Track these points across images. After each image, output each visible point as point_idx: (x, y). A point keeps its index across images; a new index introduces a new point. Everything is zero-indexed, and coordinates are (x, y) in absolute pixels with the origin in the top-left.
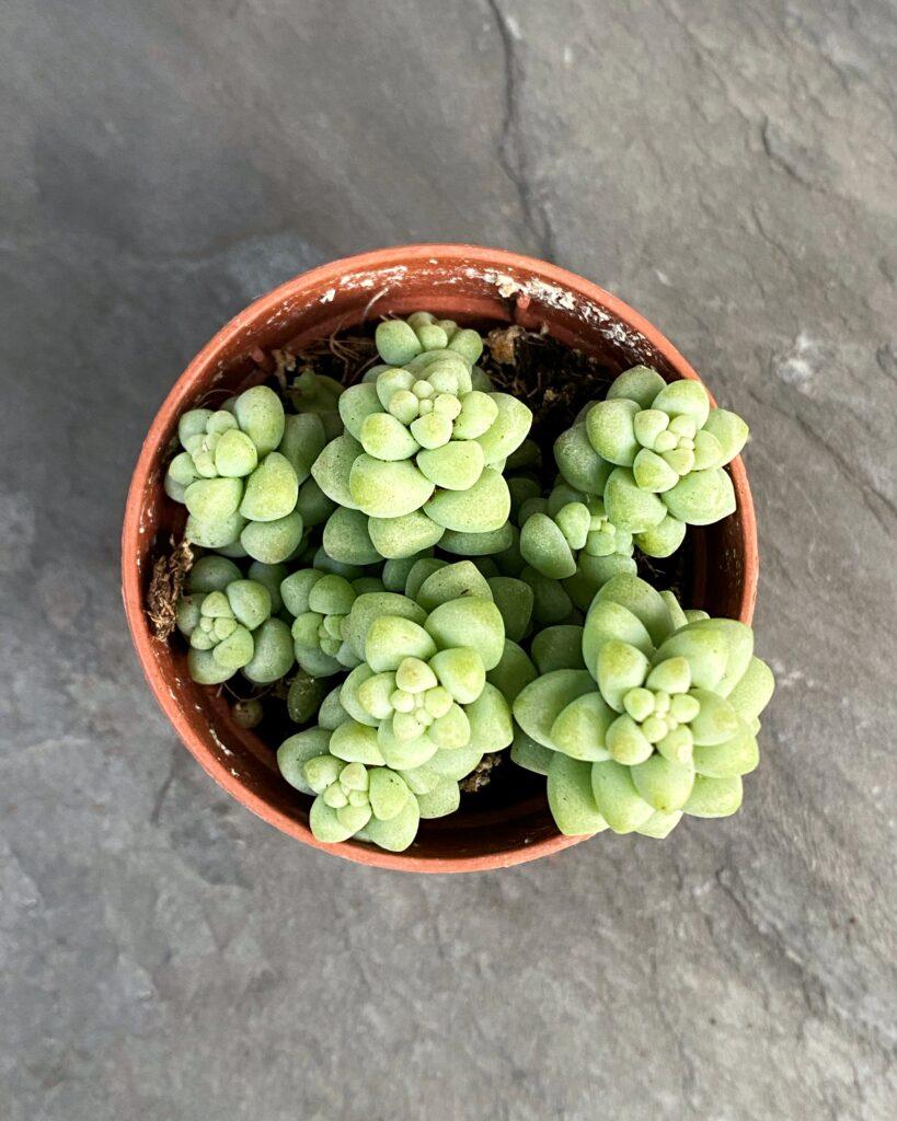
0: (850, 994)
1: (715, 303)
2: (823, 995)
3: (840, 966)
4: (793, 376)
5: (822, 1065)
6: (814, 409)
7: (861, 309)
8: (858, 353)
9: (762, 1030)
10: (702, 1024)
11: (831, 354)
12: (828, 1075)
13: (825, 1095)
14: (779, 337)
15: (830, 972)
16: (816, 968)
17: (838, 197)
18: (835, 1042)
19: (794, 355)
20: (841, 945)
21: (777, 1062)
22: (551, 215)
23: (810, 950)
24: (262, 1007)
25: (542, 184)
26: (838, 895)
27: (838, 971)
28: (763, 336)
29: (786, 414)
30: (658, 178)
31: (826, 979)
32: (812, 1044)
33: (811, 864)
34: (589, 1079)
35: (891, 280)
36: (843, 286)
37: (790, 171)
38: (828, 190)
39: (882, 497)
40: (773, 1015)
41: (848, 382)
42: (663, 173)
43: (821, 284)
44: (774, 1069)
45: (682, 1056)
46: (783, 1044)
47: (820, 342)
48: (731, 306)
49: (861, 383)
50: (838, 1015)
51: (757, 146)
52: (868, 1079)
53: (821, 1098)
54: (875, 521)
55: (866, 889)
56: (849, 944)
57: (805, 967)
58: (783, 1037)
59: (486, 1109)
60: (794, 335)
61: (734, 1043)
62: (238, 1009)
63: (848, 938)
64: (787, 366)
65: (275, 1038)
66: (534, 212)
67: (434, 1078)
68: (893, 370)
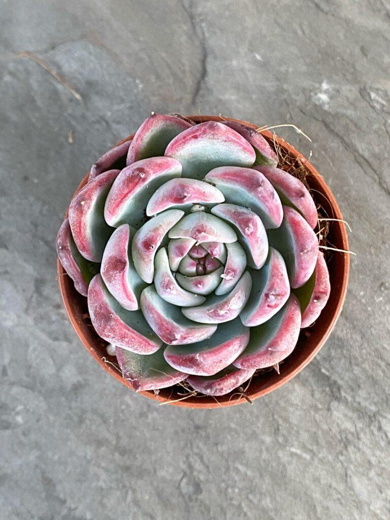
0: (353, 390)
1: (283, 69)
2: (339, 389)
3: (347, 376)
4: (321, 101)
5: (340, 423)
6: (330, 117)
7: (352, 70)
8: (351, 90)
9: (311, 406)
10: (282, 404)
11: (338, 91)
12: (343, 428)
13: (341, 437)
14: (313, 84)
15: (342, 379)
16: (334, 377)
17: (340, 18)
18: (346, 412)
19: (321, 92)
20: (347, 367)
21: (318, 422)
22: (205, 29)
23: (332, 368)
24: (77, 398)
25: (200, 15)
26: (345, 343)
27: (346, 378)
28: (307, 83)
29: (317, 120)
30: (255, 11)
31: (340, 382)
32: (335, 413)
34: (230, 430)
35: (366, 55)
36: (343, 59)
37: (317, 6)
38: (336, 14)
39: (363, 157)
40: (316, 400)
41: (346, 104)
42: (257, 9)
43: (333, 59)
44: (317, 425)
45: (274, 419)
46: (321, 412)
47: (333, 86)
48: (291, 70)
49: (353, 104)
50: (346, 399)
52: (362, 429)
53: (340, 438)
54: (360, 168)
55: (358, 340)
56: (351, 366)
57: (331, 377)
58: (321, 410)
59: (182, 444)
60: (320, 83)
61: (298, 413)
62: (67, 398)
63: (350, 363)
64: (317, 97)
65: (84, 412)
66: (198, 28)
67: (158, 429)
68: (368, 98)
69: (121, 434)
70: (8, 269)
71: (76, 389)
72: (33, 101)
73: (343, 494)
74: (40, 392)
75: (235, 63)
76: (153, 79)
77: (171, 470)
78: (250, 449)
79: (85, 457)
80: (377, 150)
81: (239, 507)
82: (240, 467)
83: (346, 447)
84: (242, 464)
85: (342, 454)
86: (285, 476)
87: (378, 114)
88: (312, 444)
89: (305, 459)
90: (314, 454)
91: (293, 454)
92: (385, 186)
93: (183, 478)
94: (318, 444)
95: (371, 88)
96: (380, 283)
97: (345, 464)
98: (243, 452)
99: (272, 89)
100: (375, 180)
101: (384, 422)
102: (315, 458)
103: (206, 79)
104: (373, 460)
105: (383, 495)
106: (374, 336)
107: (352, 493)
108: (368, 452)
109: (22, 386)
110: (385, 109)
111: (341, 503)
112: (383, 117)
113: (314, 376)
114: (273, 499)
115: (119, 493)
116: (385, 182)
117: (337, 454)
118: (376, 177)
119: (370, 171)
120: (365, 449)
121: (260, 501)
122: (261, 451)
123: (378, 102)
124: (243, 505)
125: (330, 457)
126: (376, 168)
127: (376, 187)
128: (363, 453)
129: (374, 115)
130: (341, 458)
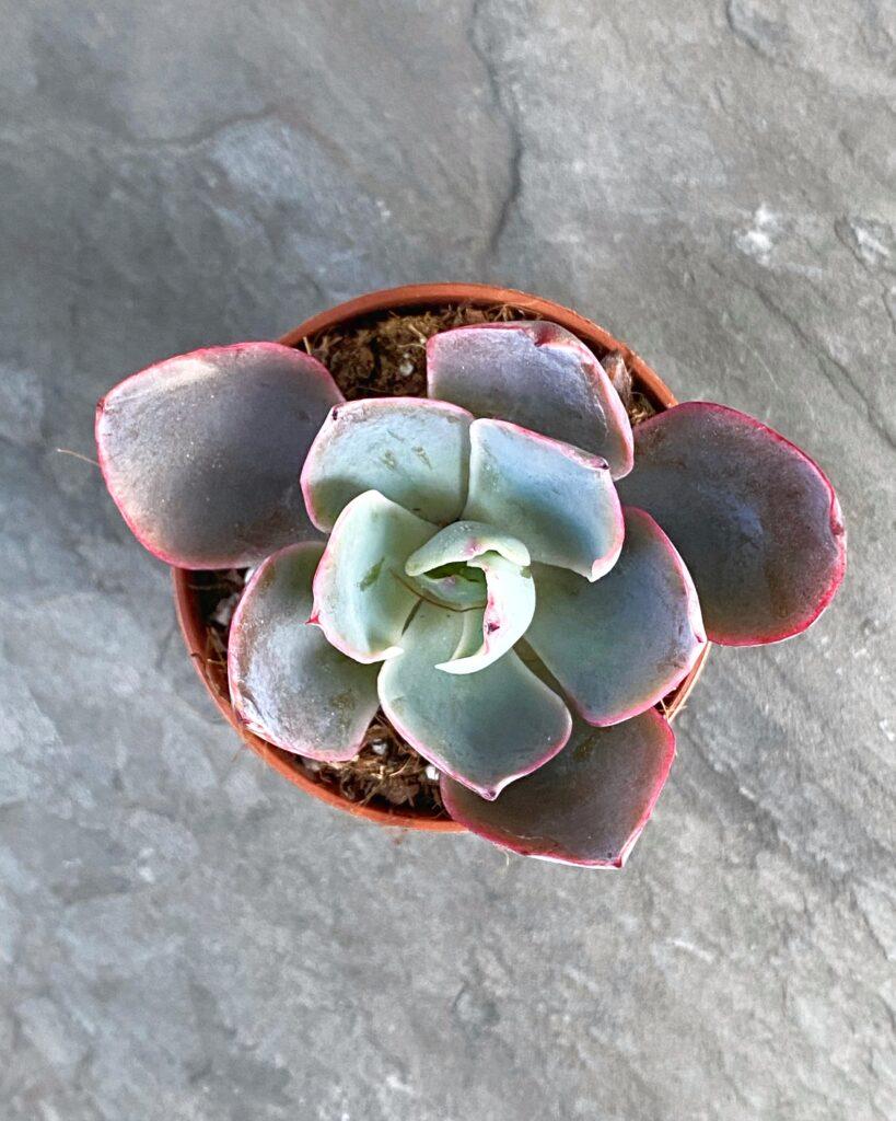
0: (800, 828)
1: (678, 179)
2: (774, 826)
3: (790, 801)
4: (753, 248)
5: (774, 893)
6: (772, 280)
7: (820, 181)
8: (816, 226)
9: (718, 860)
10: (661, 854)
11: (790, 226)
12: (780, 901)
13: (776, 921)
14: (739, 211)
15: (781, 807)
16: (765, 804)
17: (800, 70)
18: (787, 872)
19: (754, 228)
20: (792, 784)
21: (731, 889)
22: (519, 96)
23: (762, 787)
24: (258, 834)
25: (510, 66)
26: (790, 737)
27: (789, 806)
28: (725, 210)
29: (746, 286)
30: (623, 58)
31: (777, 814)
32: (766, 875)
33: (764, 709)
34: (556, 903)
35: (851, 152)
36: (803, 159)
37: (753, 45)
38: (791, 63)
39: (837, 364)
40: (728, 847)
41: (805, 254)
42: (627, 52)
43: (782, 158)
44: (729, 894)
45: (643, 883)
46: (738, 872)
47: (781, 215)
48: (694, 181)
49: (820, 255)
50: (789, 848)
51: (720, 22)
52: (818, 906)
53: (773, 922)
54: (830, 387)
55: (816, 731)
56: (799, 782)
57: (758, 803)
58: (738, 866)
59: (462, 926)
60: (754, 208)
61: (690, 871)
62: (238, 835)
63: (798, 776)
64: (746, 239)
65: (272, 861)
66: (503, 92)
67: (414, 898)
68: (850, 241)
69: (344, 904)
70: (124, 583)
71: (258, 819)
72: (169, 242)
73: (777, 1031)
74: (185, 822)
75: (578, 166)
76: (411, 197)
77: (439, 976)
78: (595, 940)
79: (274, 951)
80: (865, 349)
81: (573, 1050)
82: (575, 974)
83: (785, 940)
84: (577, 967)
85: (777, 954)
86: (662, 994)
87: (870, 275)
88: (716, 934)
89: (703, 961)
90: (722, 953)
91: (678, 952)
92: (881, 425)
93: (462, 991)
94: (728, 931)
95: (858, 220)
96: (863, 619)
97: (783, 974)
98: (580, 946)
99: (655, 221)
100: (859, 411)
101: (861, 893)
102: (723, 961)
103: (520, 200)
104: (839, 967)
105: (857, 1036)
106: (846, 725)
107: (795, 1029)
108: (828, 950)
109: (151, 811)
110: (886, 264)
111: (773, 1050)
112: (881, 282)
113: (725, 800)
114: (638, 1037)
115: (337, 1019)
116: (880, 415)
117: (768, 952)
118: (864, 406)
119: (851, 392)
120: (822, 944)
121: (612, 1038)
122: (616, 944)
123: (871, 249)
124: (579, 1046)
125: (752, 959)
126: (863, 387)
127: (862, 426)
128: (820, 953)
129: (862, 277)
130: (775, 961)
